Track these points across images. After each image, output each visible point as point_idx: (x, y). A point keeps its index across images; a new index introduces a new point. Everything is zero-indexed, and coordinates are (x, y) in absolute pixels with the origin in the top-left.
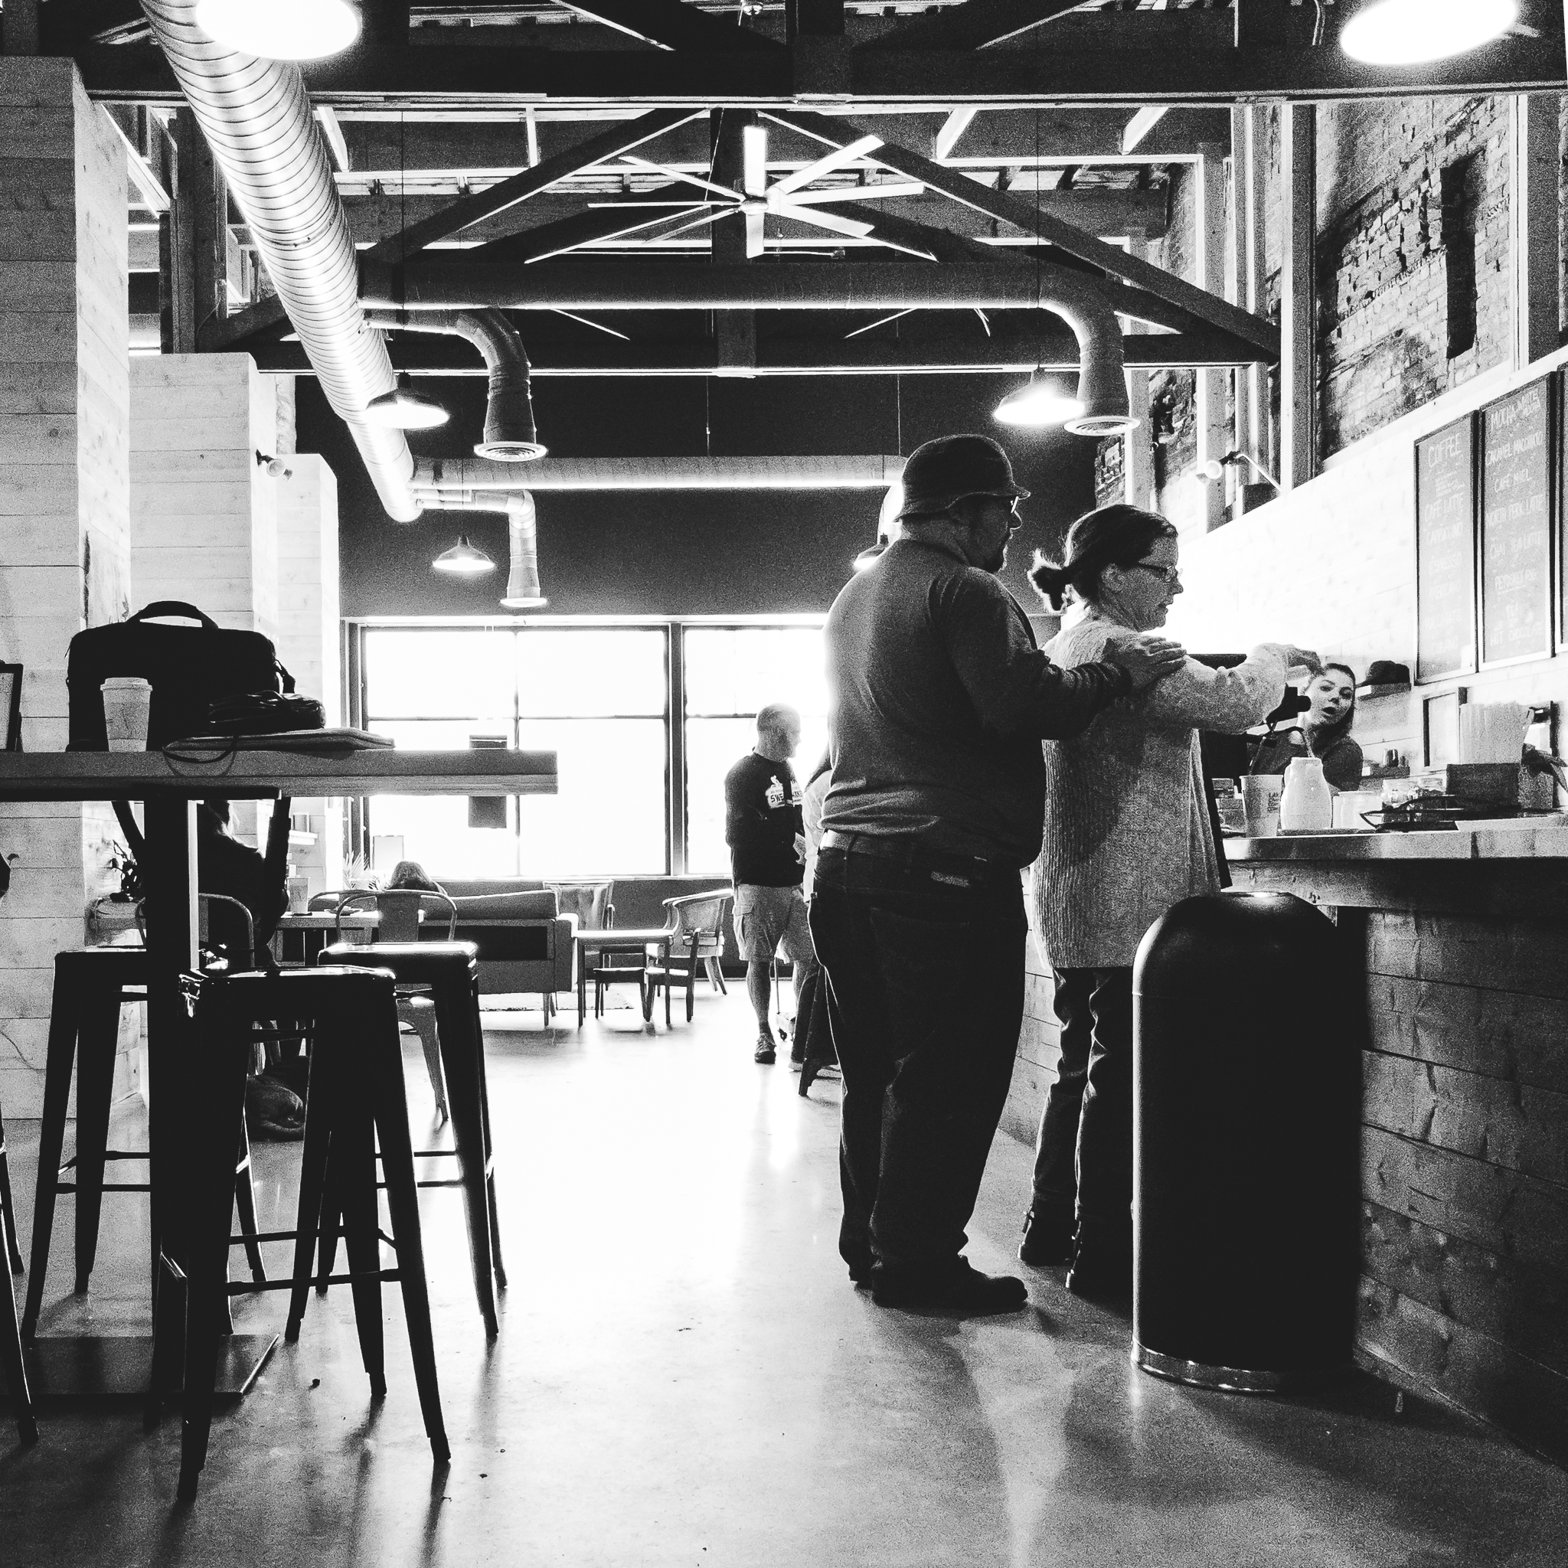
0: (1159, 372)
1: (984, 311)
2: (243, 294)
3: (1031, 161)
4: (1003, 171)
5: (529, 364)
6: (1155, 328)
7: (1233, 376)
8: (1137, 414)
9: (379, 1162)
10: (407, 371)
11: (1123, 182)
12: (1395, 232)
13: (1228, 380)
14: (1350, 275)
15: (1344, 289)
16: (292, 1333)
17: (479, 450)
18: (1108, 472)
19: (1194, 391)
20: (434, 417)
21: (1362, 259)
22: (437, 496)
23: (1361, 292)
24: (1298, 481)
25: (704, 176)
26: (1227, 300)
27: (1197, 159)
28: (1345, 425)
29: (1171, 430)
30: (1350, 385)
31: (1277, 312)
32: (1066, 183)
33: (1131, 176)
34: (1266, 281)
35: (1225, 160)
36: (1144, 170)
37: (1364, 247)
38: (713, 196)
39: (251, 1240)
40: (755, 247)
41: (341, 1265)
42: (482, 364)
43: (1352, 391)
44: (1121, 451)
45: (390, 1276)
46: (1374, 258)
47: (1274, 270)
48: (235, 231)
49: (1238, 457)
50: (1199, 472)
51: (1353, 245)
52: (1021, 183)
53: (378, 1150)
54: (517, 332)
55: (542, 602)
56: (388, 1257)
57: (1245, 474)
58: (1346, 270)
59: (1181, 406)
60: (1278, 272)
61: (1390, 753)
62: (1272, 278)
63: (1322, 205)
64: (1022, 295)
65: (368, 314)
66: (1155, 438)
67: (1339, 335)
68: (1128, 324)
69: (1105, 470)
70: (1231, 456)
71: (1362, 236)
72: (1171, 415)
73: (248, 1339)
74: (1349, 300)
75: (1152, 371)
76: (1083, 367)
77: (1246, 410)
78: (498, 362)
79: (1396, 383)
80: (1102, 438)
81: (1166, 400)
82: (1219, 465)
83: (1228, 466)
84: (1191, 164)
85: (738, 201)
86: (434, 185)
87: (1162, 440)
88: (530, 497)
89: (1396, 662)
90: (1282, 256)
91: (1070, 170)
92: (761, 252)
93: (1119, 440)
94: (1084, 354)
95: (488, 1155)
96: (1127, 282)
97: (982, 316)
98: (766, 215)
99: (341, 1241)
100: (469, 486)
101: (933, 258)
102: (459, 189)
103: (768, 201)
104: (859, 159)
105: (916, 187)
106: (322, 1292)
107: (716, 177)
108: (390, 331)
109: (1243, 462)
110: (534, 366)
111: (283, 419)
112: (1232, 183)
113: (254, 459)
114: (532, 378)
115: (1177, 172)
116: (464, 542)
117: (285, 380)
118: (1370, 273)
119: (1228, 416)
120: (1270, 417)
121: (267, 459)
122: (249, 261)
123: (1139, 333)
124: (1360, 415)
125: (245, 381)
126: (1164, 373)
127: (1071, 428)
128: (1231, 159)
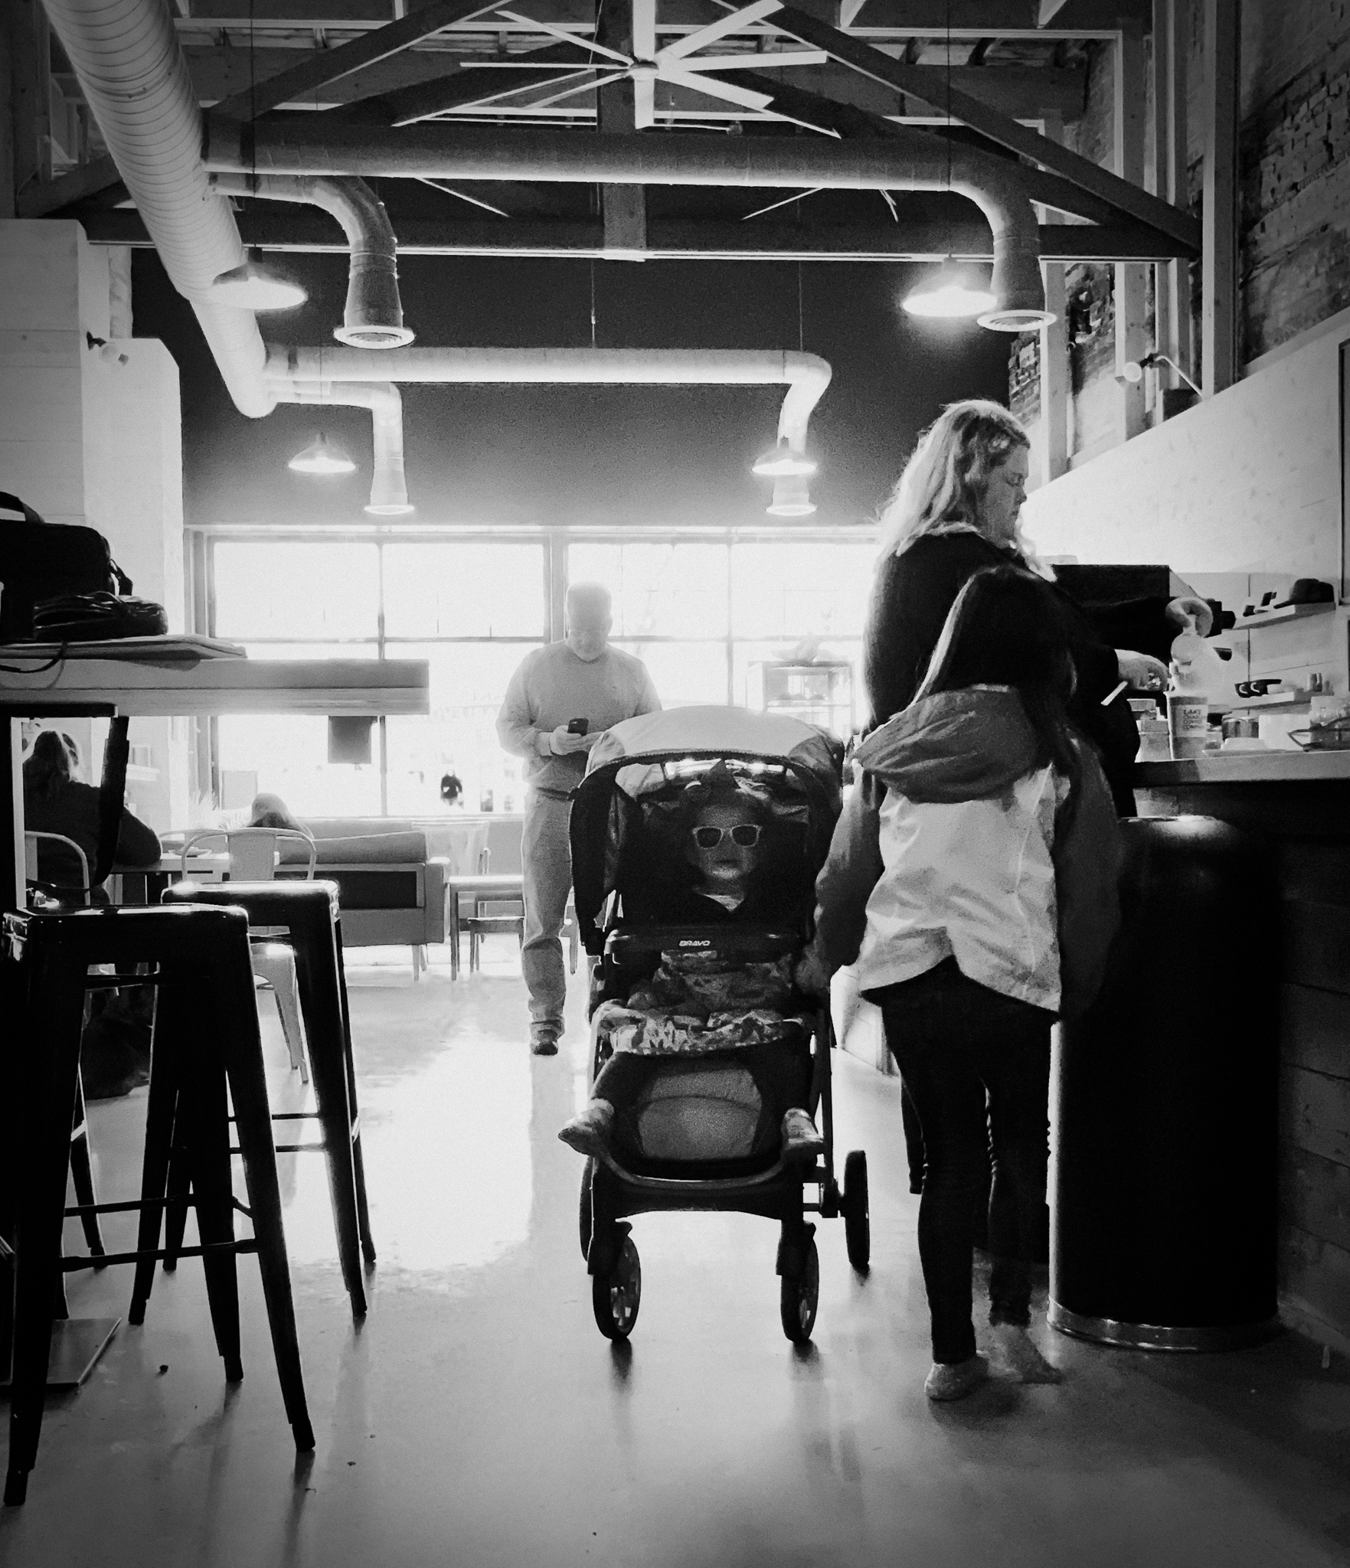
0: (1075, 267)
1: (890, 192)
2: (69, 154)
3: (941, 33)
4: (911, 42)
5: (396, 240)
6: (1072, 219)
7: (1152, 273)
8: (1052, 310)
9: (233, 1127)
10: (258, 246)
11: (1040, 60)
12: (1322, 119)
13: (1148, 276)
14: (1274, 165)
15: (1269, 180)
16: (137, 1315)
17: (339, 334)
18: (1023, 374)
19: (1112, 287)
20: (289, 296)
21: (1288, 147)
22: (292, 389)
23: (1286, 182)
24: (1219, 387)
25: (589, 37)
26: (1146, 189)
27: (1117, 35)
28: (1268, 326)
29: (1089, 330)
30: (1274, 284)
31: (1199, 204)
32: (977, 58)
33: (1048, 53)
34: (1189, 170)
35: (1146, 38)
36: (1061, 44)
37: (1290, 134)
38: (599, 58)
39: (88, 1212)
40: (645, 116)
41: (192, 1236)
42: (343, 239)
43: (1276, 291)
44: (1037, 352)
45: (245, 1247)
46: (1300, 146)
47: (1195, 158)
48: (60, 81)
49: (1158, 359)
50: (1118, 375)
51: (1277, 132)
52: (930, 57)
53: (231, 1113)
54: (382, 204)
55: (410, 509)
56: (243, 1227)
57: (1165, 379)
58: (1271, 159)
59: (1099, 303)
60: (1200, 161)
61: (1314, 677)
62: (1194, 167)
63: (1245, 89)
64: (931, 177)
65: (214, 177)
66: (1072, 338)
67: (1263, 229)
68: (1043, 213)
69: (1019, 371)
70: (1151, 358)
71: (1287, 123)
72: (1088, 313)
73: (87, 1324)
74: (1273, 191)
75: (1069, 265)
76: (998, 258)
77: (1165, 310)
78: (361, 237)
79: (1319, 283)
80: (1015, 336)
81: (1083, 297)
82: (1139, 367)
83: (1147, 368)
84: (1109, 41)
85: (626, 65)
86: (287, 37)
87: (1079, 340)
88: (395, 391)
89: (1321, 580)
90: (1205, 145)
91: (984, 43)
92: (651, 124)
93: (1035, 340)
94: (997, 243)
95: (354, 1116)
96: (1041, 168)
97: (889, 199)
98: (658, 83)
99: (192, 1212)
100: (329, 378)
101: (835, 134)
102: (316, 42)
103: (660, 66)
104: (756, 24)
105: (819, 56)
106: (170, 1267)
107: (600, 38)
108: (239, 199)
109: (1164, 365)
110: (400, 244)
111: (118, 298)
112: (1152, 63)
113: (84, 342)
114: (398, 256)
115: (1096, 48)
116: (323, 439)
117: (120, 254)
118: (1295, 163)
119: (1147, 314)
120: (1191, 316)
121: (100, 342)
122: (76, 117)
123: (1056, 222)
124: (1283, 317)
125: (74, 252)
126: (1081, 267)
127: (985, 323)
128: (1152, 37)
